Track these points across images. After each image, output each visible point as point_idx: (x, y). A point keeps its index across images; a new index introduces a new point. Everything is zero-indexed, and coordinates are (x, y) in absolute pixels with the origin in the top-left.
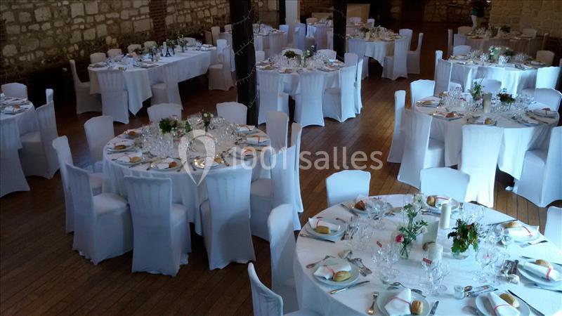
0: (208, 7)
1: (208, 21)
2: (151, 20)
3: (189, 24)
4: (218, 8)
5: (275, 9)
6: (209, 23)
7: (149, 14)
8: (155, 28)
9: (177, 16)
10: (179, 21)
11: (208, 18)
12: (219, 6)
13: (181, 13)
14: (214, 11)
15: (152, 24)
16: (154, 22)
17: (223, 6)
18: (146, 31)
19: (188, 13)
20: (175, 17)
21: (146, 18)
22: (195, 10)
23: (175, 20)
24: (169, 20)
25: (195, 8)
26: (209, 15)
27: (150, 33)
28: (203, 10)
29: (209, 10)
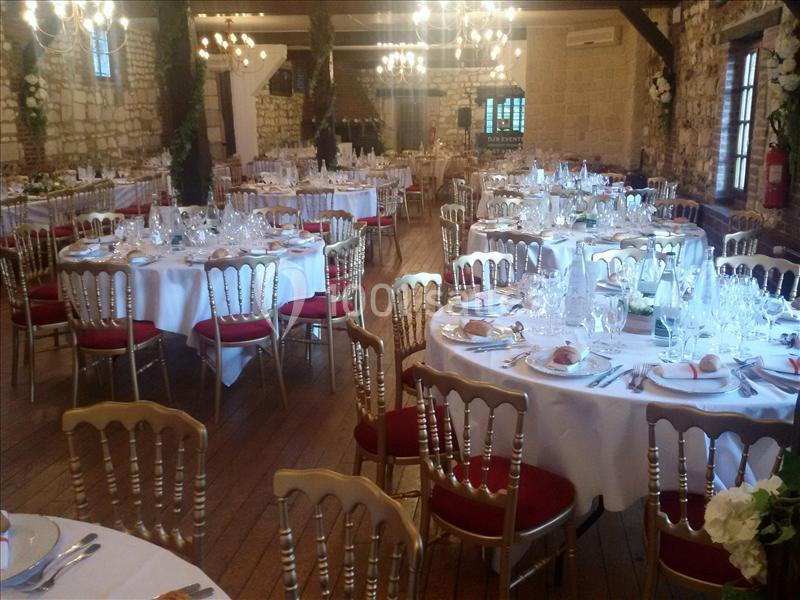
0: (113, 133)
1: (114, 154)
2: (21, 146)
3: (84, 157)
4: (129, 137)
5: (219, 140)
6: (115, 158)
7: (17, 135)
8: (27, 159)
9: (64, 143)
10: (67, 151)
11: (114, 150)
12: (131, 134)
13: (70, 138)
14: (124, 141)
15: (23, 153)
16: (26, 149)
17: (137, 134)
18: (12, 162)
19: (82, 140)
20: (61, 144)
21: (11, 142)
22: (93, 136)
23: (61, 150)
24: (51, 148)
25: (93, 133)
26: (115, 146)
27: (19, 166)
28: (107, 138)
29: (115, 139)
